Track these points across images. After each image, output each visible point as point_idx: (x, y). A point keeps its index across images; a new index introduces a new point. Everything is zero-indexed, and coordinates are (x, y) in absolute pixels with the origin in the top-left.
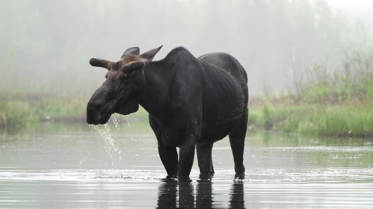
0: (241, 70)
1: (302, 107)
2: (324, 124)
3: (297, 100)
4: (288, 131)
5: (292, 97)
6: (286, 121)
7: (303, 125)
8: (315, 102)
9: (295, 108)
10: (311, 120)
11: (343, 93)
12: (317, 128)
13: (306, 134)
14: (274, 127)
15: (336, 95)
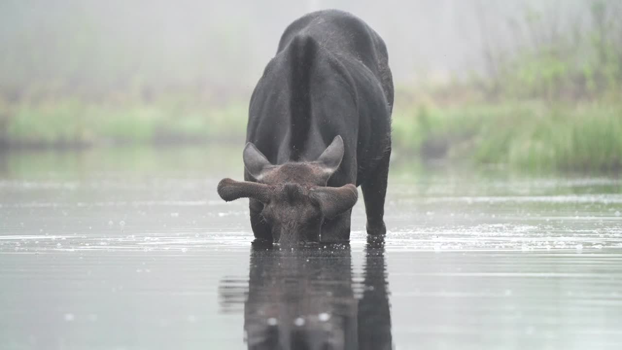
0: (375, 41)
1: (505, 108)
2: (567, 143)
3: (493, 94)
4: (486, 161)
5: (479, 86)
6: (479, 141)
7: (520, 148)
8: (534, 95)
9: (488, 111)
10: (536, 136)
11: (598, 76)
12: (552, 153)
13: (528, 167)
14: (452, 153)
15: (581, 80)
